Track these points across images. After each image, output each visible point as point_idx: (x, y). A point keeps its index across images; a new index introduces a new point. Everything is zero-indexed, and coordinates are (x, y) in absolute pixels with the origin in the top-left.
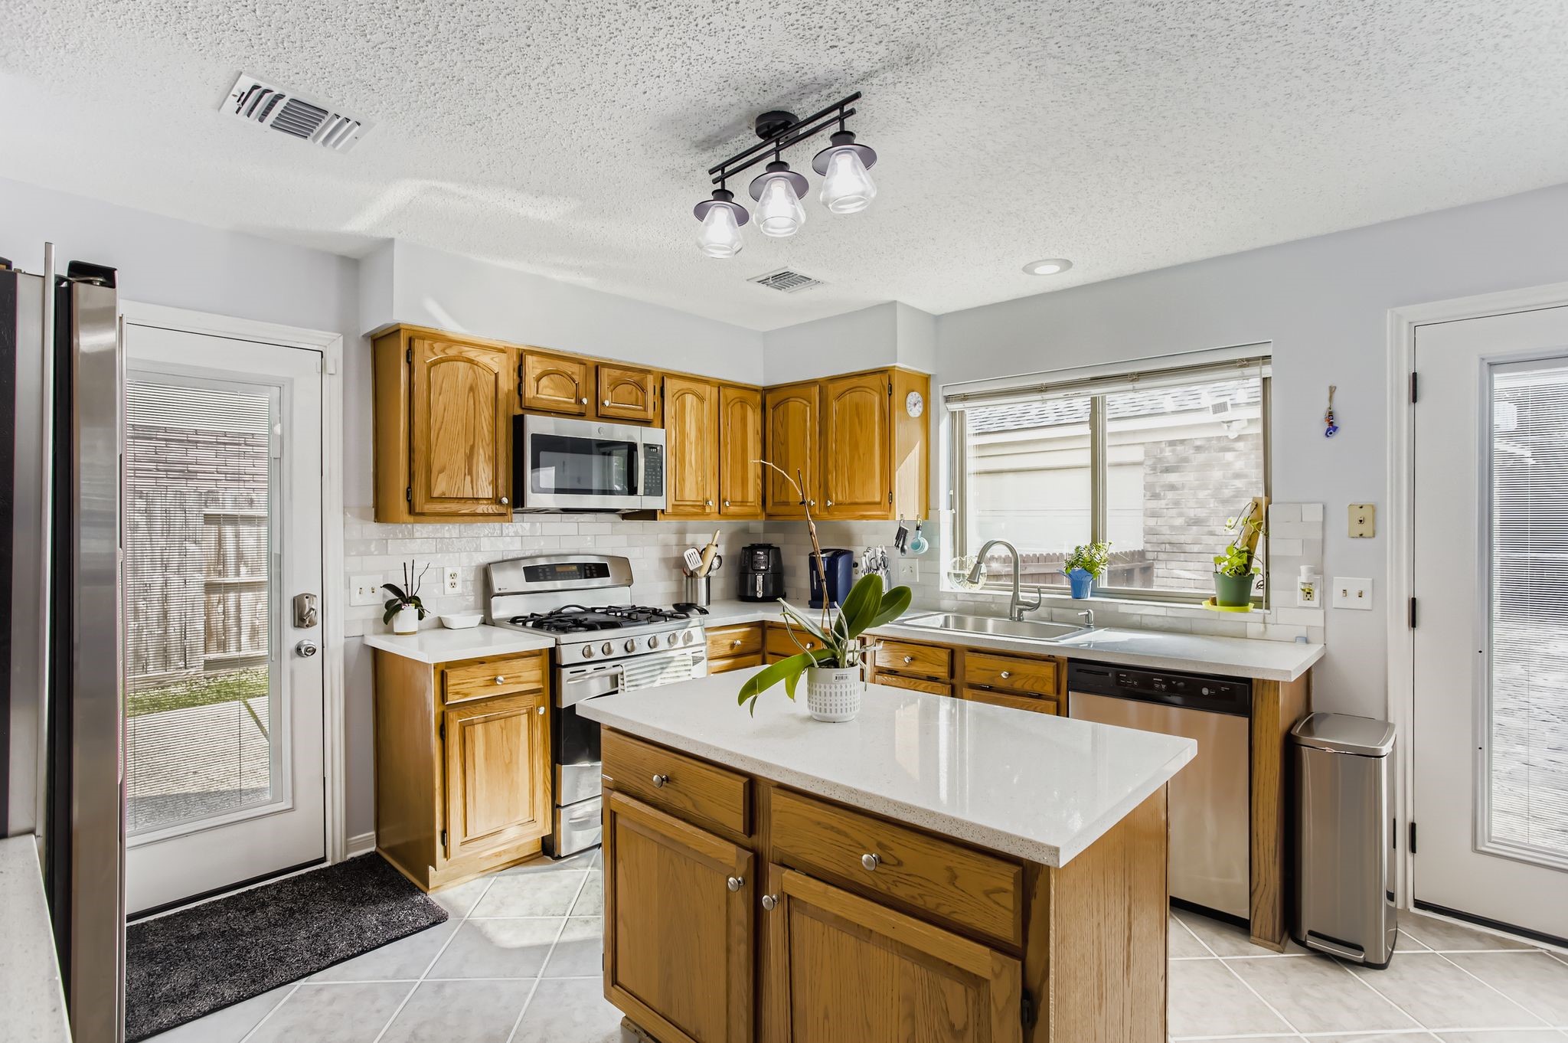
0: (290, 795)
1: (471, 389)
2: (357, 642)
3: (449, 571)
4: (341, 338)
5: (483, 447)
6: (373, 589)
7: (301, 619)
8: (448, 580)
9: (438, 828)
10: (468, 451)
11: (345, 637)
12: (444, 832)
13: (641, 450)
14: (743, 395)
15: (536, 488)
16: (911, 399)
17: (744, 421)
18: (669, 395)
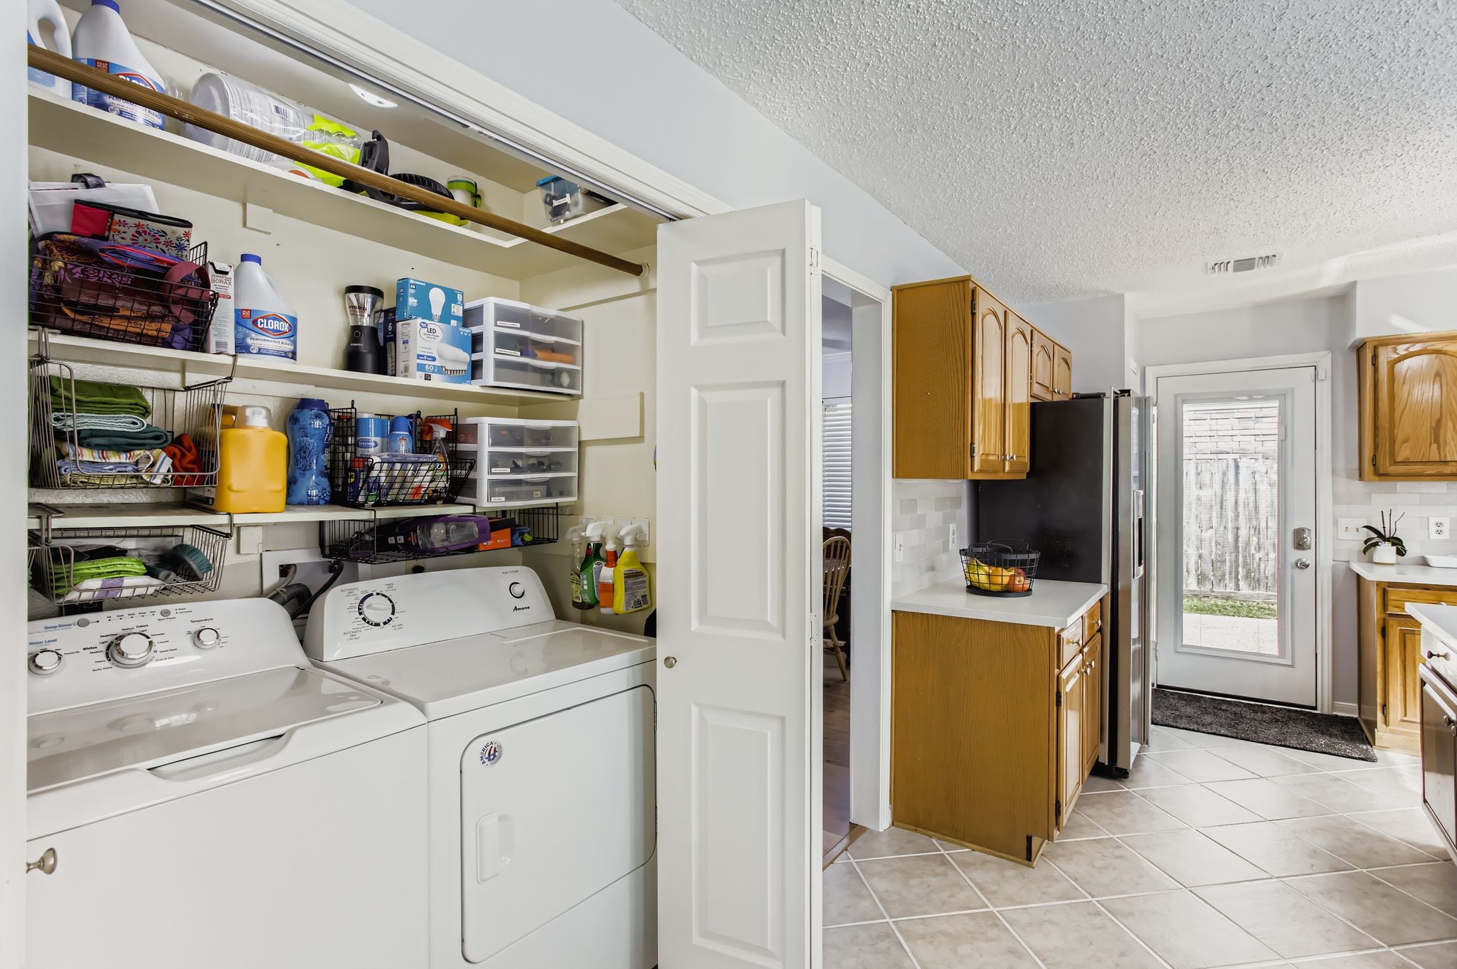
0: (1290, 656)
2: (1344, 565)
3: (1434, 521)
4: (1330, 354)
5: (1451, 420)
6: (1357, 529)
7: (1300, 545)
8: (1433, 528)
9: (1379, 700)
10: (1434, 424)
11: (1333, 560)
12: (1384, 706)
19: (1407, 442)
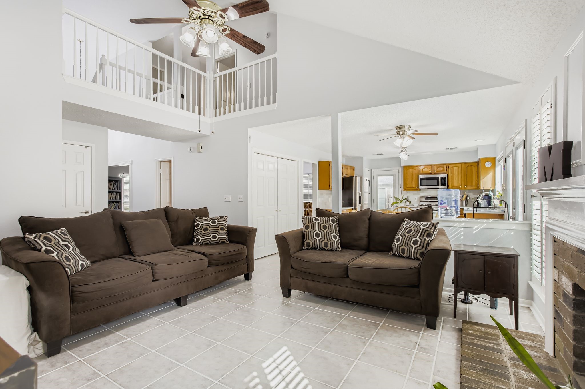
1: (412, 173)
3: (416, 197)
4: (401, 168)
5: (414, 180)
13: (440, 178)
14: (471, 164)
15: (421, 185)
16: (487, 163)
17: (472, 169)
18: (450, 168)
19: (408, 184)
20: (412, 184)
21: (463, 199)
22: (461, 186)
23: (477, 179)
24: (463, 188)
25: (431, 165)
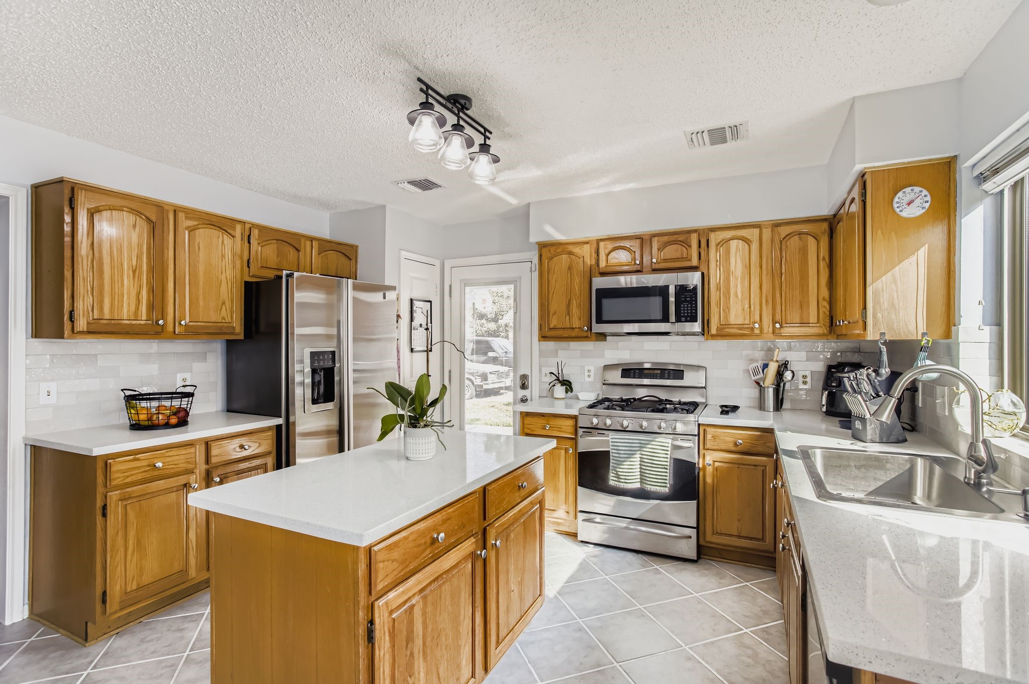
1: (569, 268)
3: (587, 368)
5: (575, 300)
6: (548, 375)
7: (523, 385)
8: (587, 373)
11: (539, 396)
13: (672, 290)
14: (805, 228)
15: (600, 321)
16: (902, 197)
17: (804, 251)
18: (712, 244)
19: (555, 314)
20: (569, 314)
21: (764, 379)
22: (757, 326)
23: (825, 293)
24: (765, 331)
25: (639, 238)
